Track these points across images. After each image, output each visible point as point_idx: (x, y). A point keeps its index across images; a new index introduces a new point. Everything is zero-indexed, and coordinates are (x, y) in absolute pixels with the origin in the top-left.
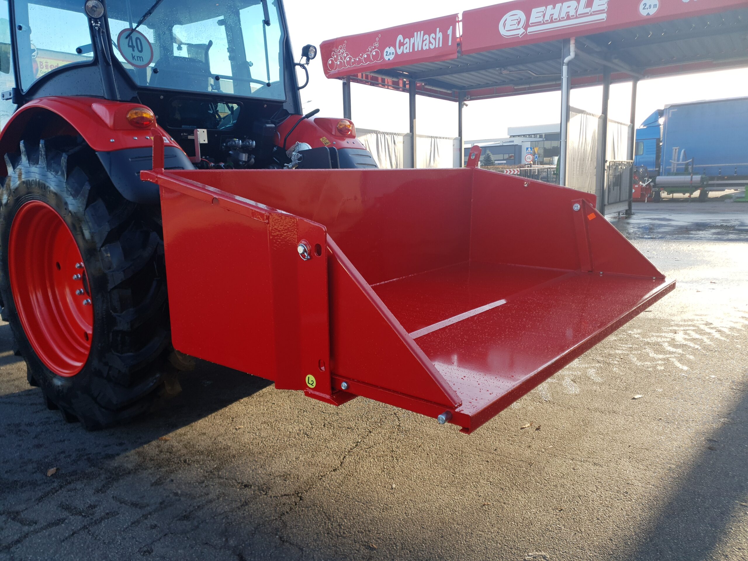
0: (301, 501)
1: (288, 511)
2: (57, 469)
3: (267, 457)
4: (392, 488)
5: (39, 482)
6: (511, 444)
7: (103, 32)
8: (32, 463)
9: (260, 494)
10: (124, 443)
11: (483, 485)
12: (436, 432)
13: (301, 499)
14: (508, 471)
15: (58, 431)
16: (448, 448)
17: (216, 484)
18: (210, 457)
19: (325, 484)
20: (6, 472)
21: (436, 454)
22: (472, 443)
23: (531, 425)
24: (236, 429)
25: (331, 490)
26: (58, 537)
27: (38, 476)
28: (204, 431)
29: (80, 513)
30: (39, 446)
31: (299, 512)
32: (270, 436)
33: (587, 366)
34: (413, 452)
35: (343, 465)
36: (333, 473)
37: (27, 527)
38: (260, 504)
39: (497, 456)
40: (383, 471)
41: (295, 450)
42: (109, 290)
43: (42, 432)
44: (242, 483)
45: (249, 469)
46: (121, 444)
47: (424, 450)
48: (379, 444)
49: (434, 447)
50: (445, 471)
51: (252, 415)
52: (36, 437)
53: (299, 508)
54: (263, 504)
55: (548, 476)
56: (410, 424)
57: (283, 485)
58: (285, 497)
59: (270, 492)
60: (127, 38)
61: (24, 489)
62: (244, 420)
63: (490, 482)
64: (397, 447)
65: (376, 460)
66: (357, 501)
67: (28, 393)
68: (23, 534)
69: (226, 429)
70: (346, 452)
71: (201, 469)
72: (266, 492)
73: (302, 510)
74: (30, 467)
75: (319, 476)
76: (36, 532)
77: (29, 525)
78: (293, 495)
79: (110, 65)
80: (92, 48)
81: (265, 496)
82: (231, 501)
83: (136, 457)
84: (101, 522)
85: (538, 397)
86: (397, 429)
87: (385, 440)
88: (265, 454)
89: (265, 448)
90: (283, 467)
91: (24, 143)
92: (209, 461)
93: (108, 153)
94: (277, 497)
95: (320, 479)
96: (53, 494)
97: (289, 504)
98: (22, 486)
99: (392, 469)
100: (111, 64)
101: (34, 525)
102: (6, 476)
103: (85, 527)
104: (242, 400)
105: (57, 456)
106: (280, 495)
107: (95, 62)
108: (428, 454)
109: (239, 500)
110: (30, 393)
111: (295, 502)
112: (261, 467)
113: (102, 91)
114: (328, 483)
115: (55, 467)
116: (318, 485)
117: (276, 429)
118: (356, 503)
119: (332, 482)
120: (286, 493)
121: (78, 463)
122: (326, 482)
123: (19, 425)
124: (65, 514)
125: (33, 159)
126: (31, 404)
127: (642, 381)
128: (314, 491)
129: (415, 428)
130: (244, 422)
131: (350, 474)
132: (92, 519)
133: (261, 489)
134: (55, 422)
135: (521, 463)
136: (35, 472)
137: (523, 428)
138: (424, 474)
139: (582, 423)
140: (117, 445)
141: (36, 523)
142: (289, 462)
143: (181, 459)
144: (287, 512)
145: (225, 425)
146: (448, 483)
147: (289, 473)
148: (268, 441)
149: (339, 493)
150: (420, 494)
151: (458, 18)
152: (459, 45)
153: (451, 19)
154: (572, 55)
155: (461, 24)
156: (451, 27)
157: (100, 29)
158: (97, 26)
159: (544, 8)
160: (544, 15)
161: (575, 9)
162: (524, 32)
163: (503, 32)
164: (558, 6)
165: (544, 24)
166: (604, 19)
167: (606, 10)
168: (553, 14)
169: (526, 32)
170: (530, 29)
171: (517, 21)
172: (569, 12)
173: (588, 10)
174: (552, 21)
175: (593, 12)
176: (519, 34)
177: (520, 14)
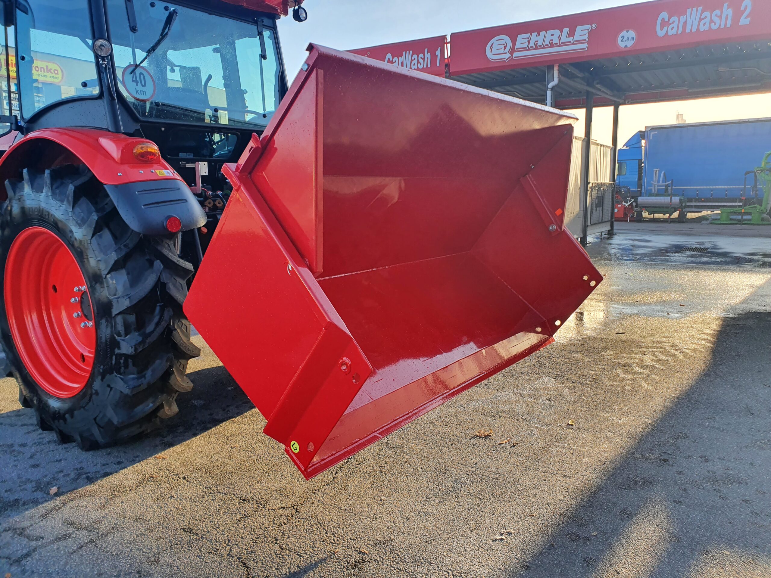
0: (297, 513)
1: (286, 522)
2: (58, 488)
3: (263, 473)
4: (381, 500)
5: (40, 501)
6: (490, 459)
7: (109, 69)
8: (31, 482)
9: (258, 507)
10: (122, 462)
11: (463, 495)
12: (421, 448)
13: (297, 511)
14: (487, 482)
15: (53, 451)
16: (433, 463)
17: (215, 499)
18: (208, 475)
19: (318, 497)
20: (6, 491)
21: (421, 469)
22: (454, 458)
23: (508, 441)
24: (231, 447)
25: (324, 502)
26: (66, 550)
27: (39, 495)
28: (200, 450)
29: (86, 528)
30: (35, 466)
31: (295, 523)
32: (265, 454)
33: (561, 386)
34: (401, 467)
35: (335, 480)
36: (326, 487)
37: (34, 542)
38: (259, 516)
39: (477, 469)
40: (373, 485)
41: (289, 467)
42: (113, 315)
43: (37, 452)
44: (240, 498)
45: (246, 485)
46: (119, 463)
47: (410, 465)
48: (369, 460)
49: (420, 462)
50: (430, 483)
51: (246, 434)
52: (31, 457)
53: (295, 519)
54: (262, 517)
55: (522, 486)
56: (398, 441)
57: (279, 499)
58: (281, 509)
59: (267, 505)
60: (131, 73)
61: (26, 507)
62: (239, 439)
63: (470, 493)
64: (386, 463)
65: (366, 475)
66: (349, 512)
67: (17, 414)
68: (32, 548)
69: (222, 447)
70: (338, 467)
71: (200, 485)
72: (264, 506)
73: (299, 521)
74: (29, 486)
75: (313, 490)
76: (41, 546)
77: (37, 540)
78: (289, 507)
79: (115, 100)
80: (97, 83)
81: (263, 509)
82: (231, 514)
83: (136, 475)
84: (107, 536)
85: (516, 415)
86: (385, 446)
87: (374, 456)
88: (262, 471)
89: (260, 465)
90: (279, 482)
91: (28, 171)
92: (208, 477)
93: (116, 186)
94: (274, 510)
95: (314, 493)
96: (57, 511)
97: (286, 516)
98: (24, 504)
99: (381, 483)
100: (116, 98)
101: (41, 540)
102: (6, 494)
103: (92, 541)
104: (235, 420)
105: (56, 476)
106: (277, 508)
107: (100, 96)
108: (414, 469)
109: (239, 513)
110: (20, 413)
111: (291, 514)
112: (258, 483)
113: (106, 122)
114: (322, 497)
115: (54, 486)
116: (313, 498)
117: (270, 447)
118: (348, 513)
119: (325, 495)
120: (282, 506)
121: (78, 481)
122: (320, 495)
123: (12, 445)
124: (71, 529)
126: (22, 425)
127: (611, 400)
128: (308, 503)
129: (402, 445)
130: (239, 441)
131: (342, 488)
132: (98, 533)
133: (259, 503)
134: (49, 442)
135: (498, 475)
136: (35, 491)
137: (501, 444)
138: (410, 487)
139: (554, 439)
140: (115, 464)
141: (43, 538)
142: (284, 478)
143: (180, 476)
144: (284, 523)
145: (220, 444)
146: (432, 494)
147: (285, 487)
148: (263, 458)
149: (332, 506)
150: (407, 505)
151: (446, 39)
152: (447, 65)
153: (440, 41)
154: (556, 81)
155: (449, 45)
156: (440, 48)
157: (106, 66)
158: (104, 64)
159: (529, 34)
160: (529, 41)
161: (558, 38)
162: (510, 57)
163: (490, 55)
164: (542, 33)
165: (529, 49)
166: (585, 49)
167: (587, 40)
168: (537, 41)
169: (512, 56)
170: (515, 54)
171: (503, 46)
172: (552, 40)
173: (570, 39)
174: (536, 48)
175: (575, 41)
176: (505, 59)
177: (507, 39)
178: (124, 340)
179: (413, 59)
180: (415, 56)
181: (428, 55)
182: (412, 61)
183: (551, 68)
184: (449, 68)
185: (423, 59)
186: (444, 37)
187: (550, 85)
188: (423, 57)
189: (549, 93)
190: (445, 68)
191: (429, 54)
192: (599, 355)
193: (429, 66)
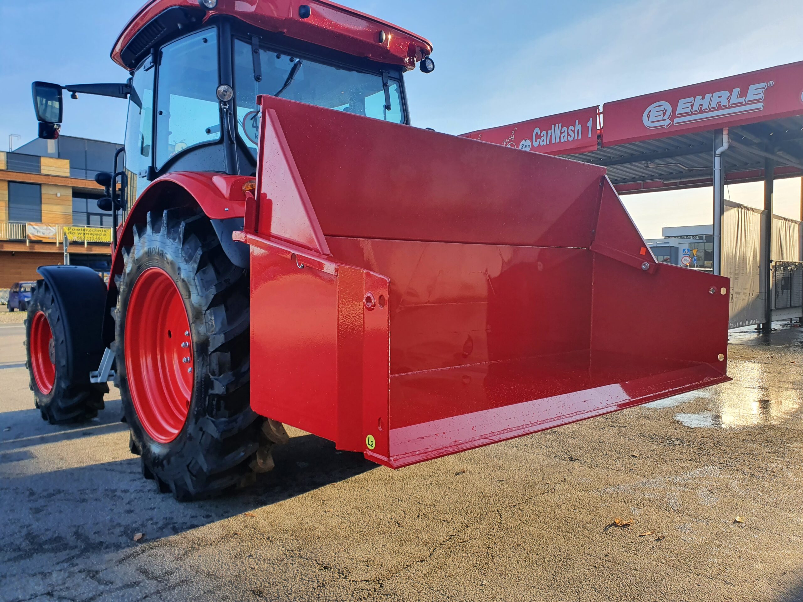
0: (381, 588)
1: (366, 597)
2: (143, 535)
3: (353, 541)
4: (482, 585)
5: (123, 545)
6: (626, 551)
7: (230, 114)
8: (121, 526)
9: (339, 577)
10: (211, 516)
11: (586, 591)
12: (541, 532)
13: (381, 586)
14: (618, 579)
15: (150, 499)
16: (553, 549)
17: (295, 563)
18: (294, 537)
19: (409, 573)
20: (95, 533)
21: (537, 554)
22: (580, 546)
23: (652, 533)
24: (325, 512)
25: (415, 580)
26: (130, 598)
27: (123, 539)
28: (292, 511)
29: (156, 578)
30: (130, 512)
31: (377, 599)
32: (359, 522)
33: (729, 476)
34: (512, 550)
35: (432, 556)
36: (420, 563)
37: (103, 586)
38: (337, 587)
39: (608, 562)
40: (475, 566)
41: (383, 538)
42: (210, 353)
43: (135, 498)
44: (322, 565)
45: (332, 552)
46: (208, 516)
47: (524, 549)
48: (475, 539)
49: (537, 547)
50: (545, 572)
51: (344, 500)
52: (129, 503)
53: (378, 594)
54: (341, 588)
55: (665, 589)
56: (513, 522)
57: (364, 570)
58: (364, 582)
59: (350, 576)
60: (252, 119)
61: (108, 550)
62: (335, 504)
63: (595, 589)
64: (495, 544)
65: (469, 555)
66: (442, 594)
67: (130, 462)
68: (98, 592)
69: (315, 511)
70: (438, 544)
71: (283, 547)
72: (346, 576)
73: (381, 597)
74: (118, 530)
75: (404, 565)
76: (110, 591)
77: (106, 584)
78: (374, 581)
79: (234, 143)
80: (219, 128)
81: (344, 580)
82: (308, 581)
83: (220, 530)
84: (174, 588)
85: (665, 505)
86: (497, 526)
87: (482, 535)
88: (351, 539)
89: (352, 532)
90: (368, 553)
91: (150, 214)
92: (293, 540)
93: (222, 220)
94: (356, 582)
95: (405, 568)
96: (135, 557)
97: (367, 590)
98: (107, 547)
99: (485, 566)
100: (235, 142)
101: (110, 585)
102: (93, 537)
103: (158, 592)
104: (336, 484)
105: (145, 523)
106: (359, 580)
107: (220, 142)
108: (528, 554)
109: (316, 581)
110: (132, 462)
111: (374, 588)
112: (345, 551)
113: (225, 167)
114: (413, 574)
115: (140, 532)
116: (402, 574)
117: (366, 515)
118: (440, 595)
119: (417, 572)
120: (366, 579)
121: (164, 530)
122: (411, 571)
123: (115, 491)
124: (142, 577)
125: (156, 229)
126: (131, 473)
127: (797, 498)
128: (396, 579)
129: (517, 526)
130: (334, 506)
131: (438, 566)
132: (166, 585)
133: (340, 573)
134: (149, 491)
135: (634, 572)
136: (121, 535)
137: (642, 536)
138: (520, 574)
139: (714, 537)
140: (203, 517)
141: (112, 583)
142: (374, 549)
143: (265, 536)
144: (364, 598)
145: (315, 507)
146: (546, 585)
147: (373, 559)
148: (357, 526)
149: (422, 584)
150: (513, 593)
151: (599, 110)
152: (599, 137)
153: (592, 112)
154: (725, 146)
155: (601, 116)
156: (591, 119)
157: (227, 111)
158: (225, 108)
159: (692, 98)
160: (693, 105)
161: (727, 99)
162: (670, 123)
163: (646, 122)
164: (708, 96)
165: (692, 114)
166: (760, 108)
167: (763, 99)
168: (702, 105)
169: (673, 123)
170: (676, 120)
171: (662, 112)
172: (720, 102)
173: (742, 100)
174: (701, 112)
175: (748, 101)
176: (664, 125)
177: (667, 106)
178: (217, 380)
179: (562, 131)
180: (565, 129)
181: (579, 127)
182: (561, 133)
183: (719, 132)
184: (602, 140)
185: (574, 131)
186: (597, 107)
187: (718, 151)
188: (573, 129)
189: (717, 160)
190: (598, 139)
191: (580, 125)
192: (782, 446)
193: (580, 137)
